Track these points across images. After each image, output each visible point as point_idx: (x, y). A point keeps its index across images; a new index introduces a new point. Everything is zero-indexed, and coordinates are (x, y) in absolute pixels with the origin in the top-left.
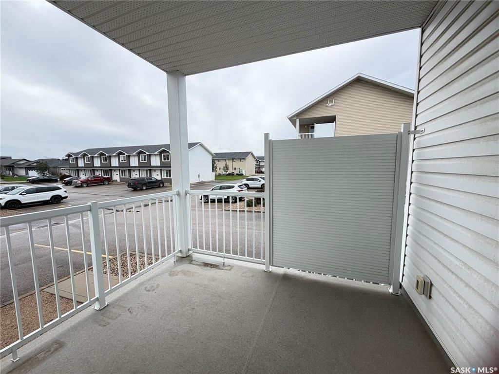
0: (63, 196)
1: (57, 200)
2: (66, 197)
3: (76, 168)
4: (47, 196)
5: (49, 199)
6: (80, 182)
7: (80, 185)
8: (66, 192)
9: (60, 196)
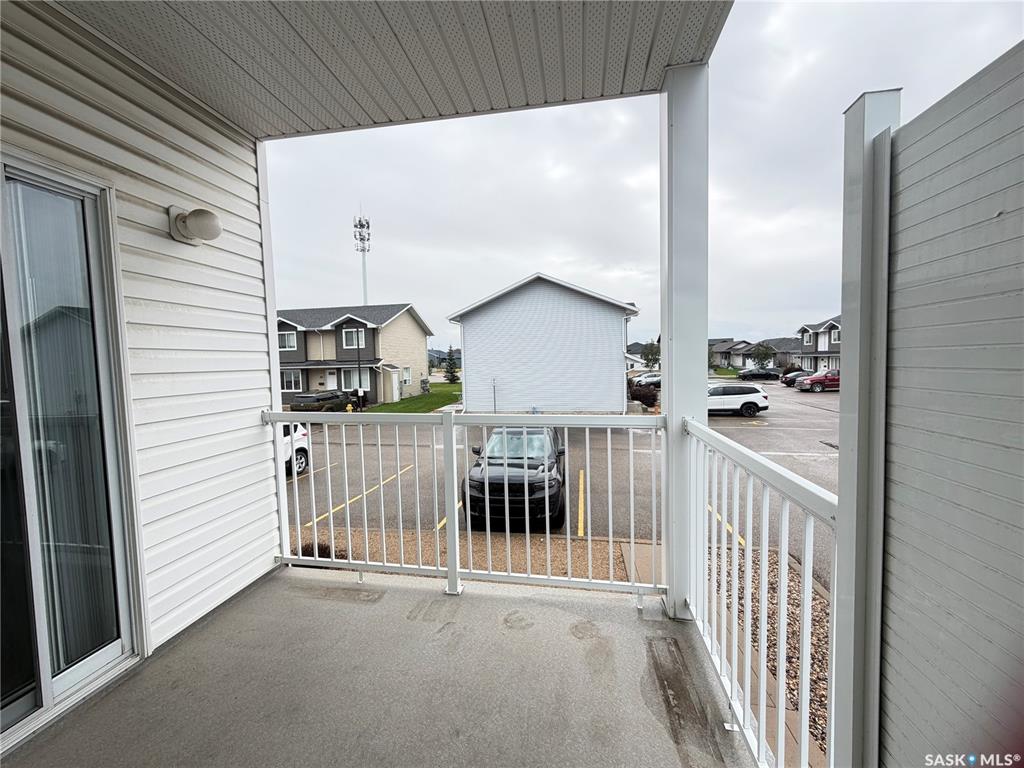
0: (760, 405)
1: (750, 411)
2: (766, 408)
3: (813, 353)
4: (735, 402)
5: (739, 407)
6: (809, 382)
7: (808, 387)
8: (766, 398)
9: (755, 404)
